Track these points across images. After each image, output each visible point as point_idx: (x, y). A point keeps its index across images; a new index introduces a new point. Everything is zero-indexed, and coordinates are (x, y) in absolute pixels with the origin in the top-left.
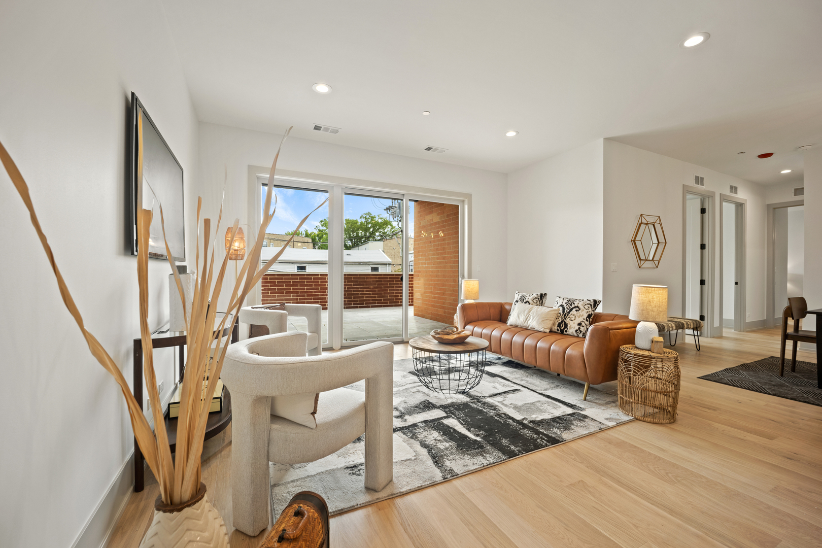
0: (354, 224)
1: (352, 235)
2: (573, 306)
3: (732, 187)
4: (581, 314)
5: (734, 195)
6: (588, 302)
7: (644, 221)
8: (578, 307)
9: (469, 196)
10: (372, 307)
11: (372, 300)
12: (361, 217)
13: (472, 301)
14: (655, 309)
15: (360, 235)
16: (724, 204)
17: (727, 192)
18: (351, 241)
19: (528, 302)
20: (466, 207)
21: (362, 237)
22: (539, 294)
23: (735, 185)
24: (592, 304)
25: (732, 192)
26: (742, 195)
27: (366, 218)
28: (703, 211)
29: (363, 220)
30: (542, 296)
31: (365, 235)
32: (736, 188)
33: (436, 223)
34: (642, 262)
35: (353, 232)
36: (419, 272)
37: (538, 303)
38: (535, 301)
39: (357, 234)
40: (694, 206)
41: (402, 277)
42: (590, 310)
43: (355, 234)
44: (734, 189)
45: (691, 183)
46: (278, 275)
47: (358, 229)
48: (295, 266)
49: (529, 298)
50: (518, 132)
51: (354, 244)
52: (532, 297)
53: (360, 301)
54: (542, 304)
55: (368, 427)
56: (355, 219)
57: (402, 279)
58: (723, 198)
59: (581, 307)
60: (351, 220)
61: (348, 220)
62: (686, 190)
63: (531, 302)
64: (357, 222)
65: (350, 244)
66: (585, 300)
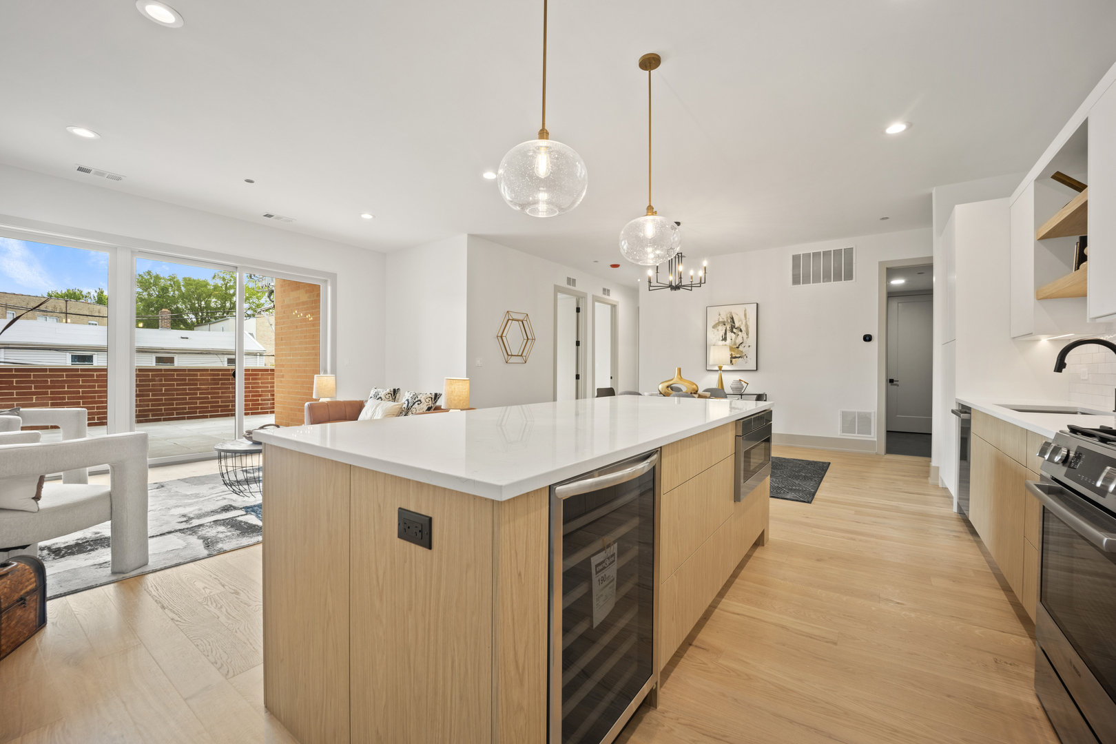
0: (202, 287)
1: (197, 305)
2: (416, 400)
3: (604, 290)
4: (422, 407)
5: (606, 297)
6: (430, 396)
7: (511, 318)
8: (420, 401)
9: (333, 276)
10: (211, 417)
11: (212, 407)
12: (214, 277)
13: (328, 400)
14: (456, 398)
15: (213, 305)
16: (597, 304)
17: (600, 294)
18: (196, 315)
19: (381, 398)
20: (329, 288)
21: (217, 310)
22: (392, 389)
23: (607, 288)
24: (433, 397)
25: (604, 294)
26: (615, 297)
27: (224, 279)
28: (578, 310)
29: (220, 283)
30: (395, 392)
31: (223, 307)
32: (609, 291)
33: (304, 303)
34: (509, 357)
35: (199, 299)
36: (283, 366)
37: (391, 398)
38: (387, 397)
39: (208, 304)
40: (566, 305)
41: (234, 373)
42: (430, 403)
43: (203, 303)
44: (606, 291)
45: (564, 284)
46: (17, 370)
47: (210, 296)
48: (68, 356)
49: (382, 394)
50: (374, 216)
51: (202, 319)
52: (385, 392)
53: (189, 408)
54: (394, 400)
55: (113, 514)
56: (202, 279)
57: (234, 375)
58: (596, 299)
59: (423, 400)
60: (194, 281)
61: (190, 280)
62: (558, 289)
63: (383, 397)
64: (206, 285)
65: (194, 320)
66: (428, 393)
